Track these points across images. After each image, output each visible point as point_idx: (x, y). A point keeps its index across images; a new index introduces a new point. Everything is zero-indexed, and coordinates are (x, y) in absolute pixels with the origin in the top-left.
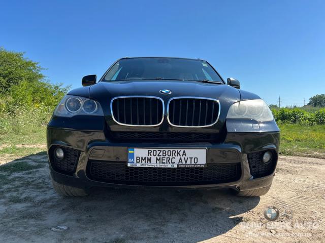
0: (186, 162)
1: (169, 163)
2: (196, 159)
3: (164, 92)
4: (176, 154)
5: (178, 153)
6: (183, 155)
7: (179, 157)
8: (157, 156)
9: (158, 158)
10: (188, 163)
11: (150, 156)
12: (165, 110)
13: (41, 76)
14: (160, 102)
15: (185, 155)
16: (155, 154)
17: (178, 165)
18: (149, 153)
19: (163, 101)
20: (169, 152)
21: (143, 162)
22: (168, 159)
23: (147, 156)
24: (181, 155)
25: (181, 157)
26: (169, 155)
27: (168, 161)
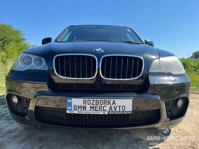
0: (115, 109)
1: (101, 110)
2: (124, 107)
3: (98, 50)
4: (107, 103)
5: (109, 102)
6: (113, 104)
7: (109, 105)
8: (91, 105)
9: (92, 106)
10: (117, 111)
11: (85, 105)
12: (99, 65)
13: (24, 39)
14: (94, 59)
15: (115, 104)
16: (89, 103)
17: (108, 112)
18: (84, 103)
19: (96, 58)
20: (101, 102)
21: (80, 109)
22: (100, 107)
23: (82, 104)
24: (111, 104)
25: (111, 105)
26: (101, 103)
27: (100, 109)
